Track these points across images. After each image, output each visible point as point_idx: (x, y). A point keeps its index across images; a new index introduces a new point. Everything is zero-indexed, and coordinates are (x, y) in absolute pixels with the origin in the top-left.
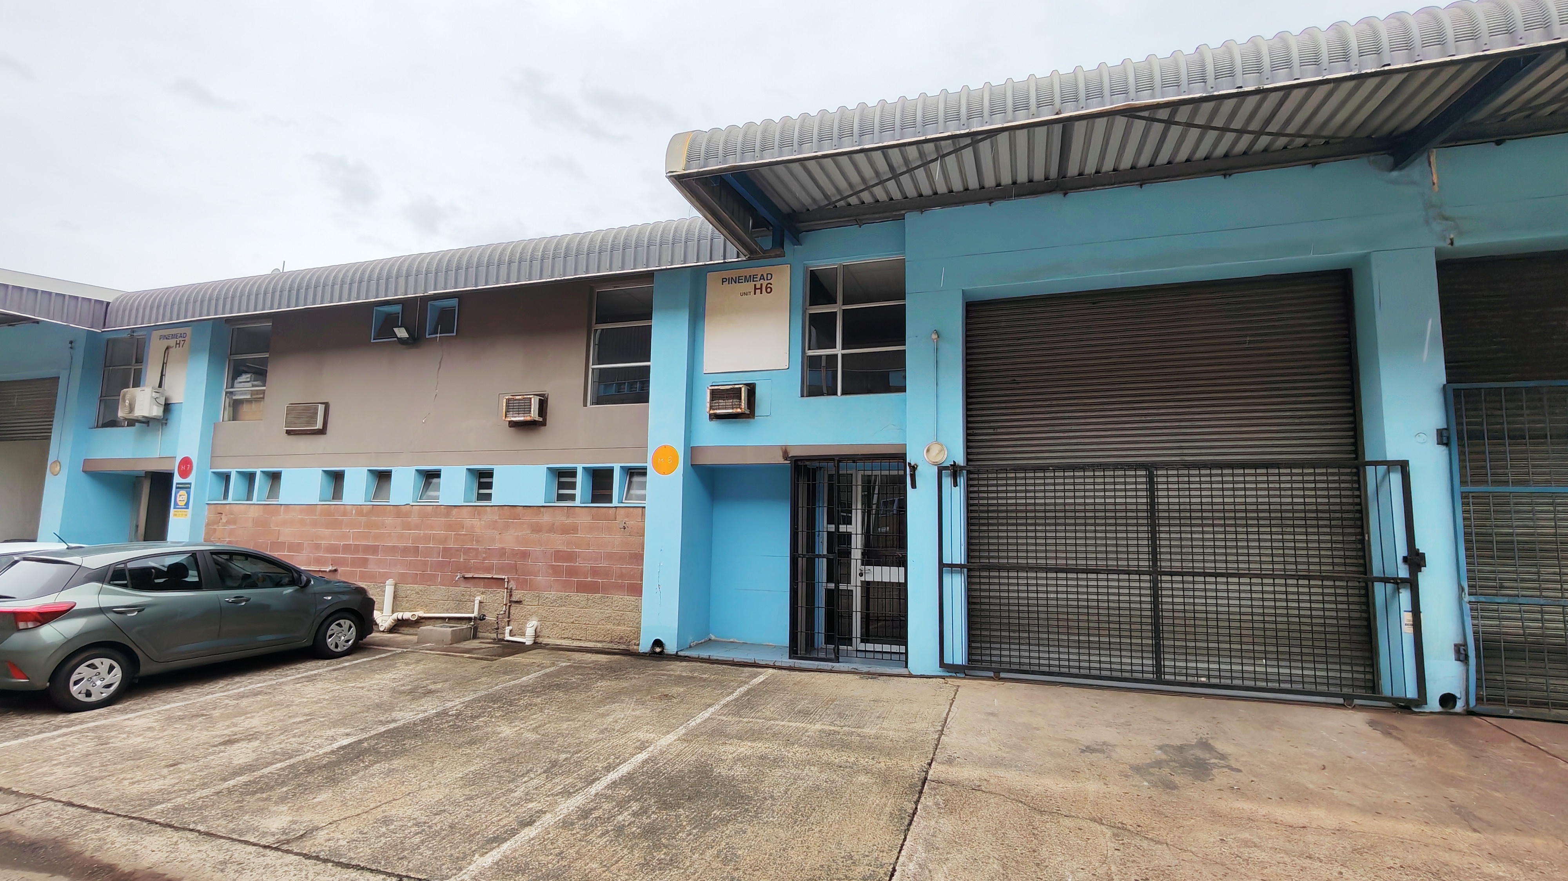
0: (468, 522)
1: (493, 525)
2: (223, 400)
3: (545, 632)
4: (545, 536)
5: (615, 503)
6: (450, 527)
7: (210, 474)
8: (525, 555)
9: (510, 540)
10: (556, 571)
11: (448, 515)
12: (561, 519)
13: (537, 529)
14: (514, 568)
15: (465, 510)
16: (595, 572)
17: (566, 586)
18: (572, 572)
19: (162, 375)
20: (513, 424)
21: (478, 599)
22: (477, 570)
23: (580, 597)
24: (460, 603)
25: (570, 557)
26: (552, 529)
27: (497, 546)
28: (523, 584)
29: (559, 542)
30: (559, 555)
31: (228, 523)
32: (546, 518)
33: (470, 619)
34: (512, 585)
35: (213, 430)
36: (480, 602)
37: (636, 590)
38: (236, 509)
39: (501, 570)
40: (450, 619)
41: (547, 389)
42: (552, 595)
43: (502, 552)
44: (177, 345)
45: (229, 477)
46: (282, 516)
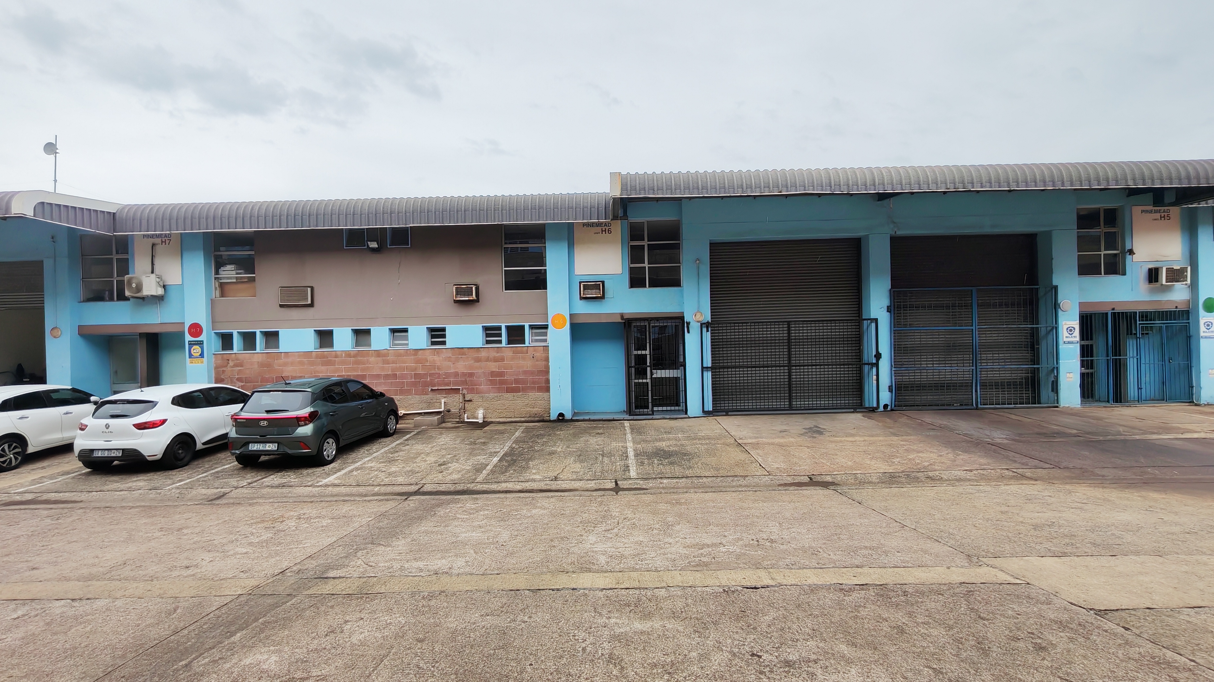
0: (430, 358)
1: (449, 359)
2: (214, 284)
3: (489, 415)
4: (483, 364)
5: (527, 344)
6: (418, 361)
7: (213, 334)
8: (471, 375)
9: (461, 366)
10: (492, 382)
11: (415, 354)
12: (493, 354)
13: (478, 360)
14: (465, 383)
15: (428, 351)
16: (517, 381)
17: (499, 390)
18: (502, 382)
19: (153, 264)
21: (443, 401)
23: (509, 395)
25: (501, 374)
26: (488, 360)
28: (471, 391)
30: (493, 374)
34: (465, 391)
35: (213, 304)
37: (547, 389)
41: (478, 281)
42: (492, 395)
44: (164, 243)
45: (230, 335)
46: (283, 360)
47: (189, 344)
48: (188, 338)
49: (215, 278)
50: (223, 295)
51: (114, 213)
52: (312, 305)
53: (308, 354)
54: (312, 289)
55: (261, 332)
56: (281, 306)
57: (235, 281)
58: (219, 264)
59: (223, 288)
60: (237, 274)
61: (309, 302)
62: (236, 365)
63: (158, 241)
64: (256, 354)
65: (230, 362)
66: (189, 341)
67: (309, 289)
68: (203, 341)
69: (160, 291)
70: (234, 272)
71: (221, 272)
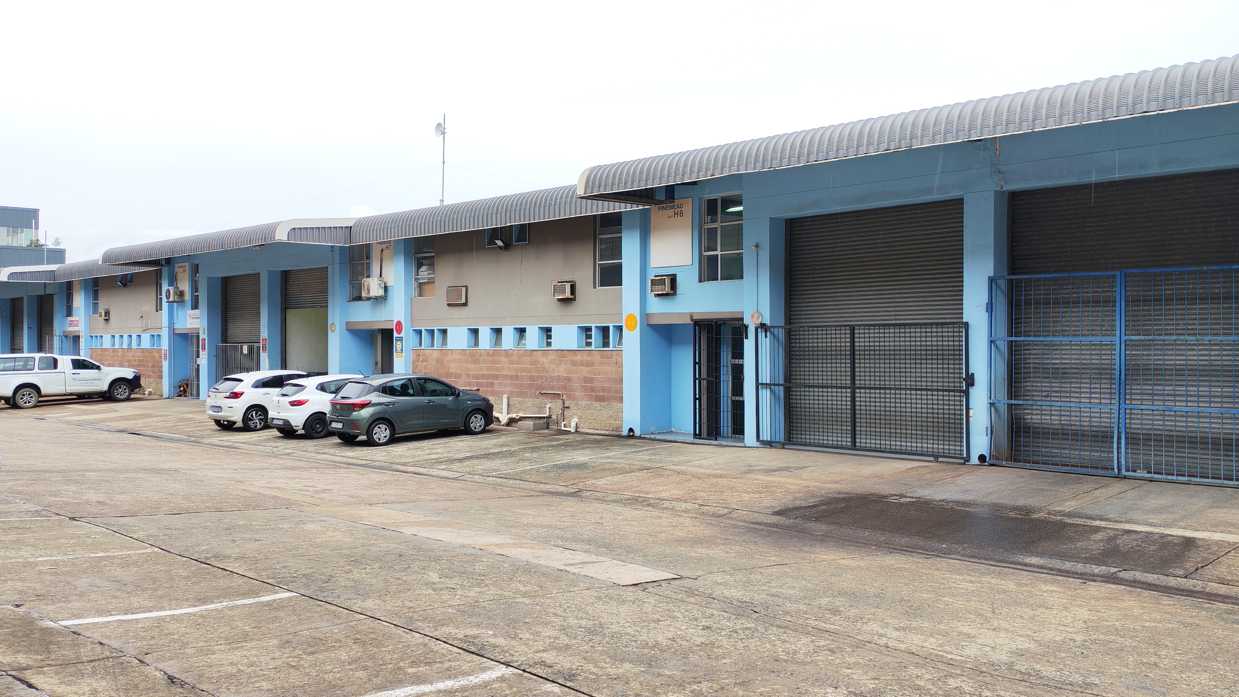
0: (542, 360)
1: (553, 362)
2: (414, 284)
3: (582, 425)
4: (579, 368)
5: (611, 348)
6: (532, 363)
7: (412, 332)
8: (569, 379)
9: (561, 370)
10: (585, 389)
11: (531, 356)
12: (586, 358)
13: (574, 364)
14: (565, 388)
15: (539, 353)
16: (603, 389)
17: (590, 398)
18: (592, 389)
19: (381, 268)
20: (559, 300)
21: (548, 406)
22: (547, 389)
23: (596, 404)
24: (541, 408)
25: (591, 380)
26: (582, 364)
27: (556, 374)
28: (570, 397)
29: (585, 371)
30: (587, 380)
31: (423, 361)
32: (579, 358)
33: (544, 418)
34: (564, 397)
35: (411, 302)
36: (549, 408)
37: (621, 399)
38: (426, 352)
39: (558, 389)
40: (536, 418)
41: (575, 277)
42: (584, 403)
43: (559, 378)
44: (387, 249)
45: (421, 332)
46: (449, 357)
47: (396, 340)
49: (416, 279)
50: (421, 294)
51: (351, 227)
52: (465, 304)
53: (463, 352)
54: (466, 287)
55: (437, 329)
56: (448, 305)
57: (427, 279)
59: (420, 289)
61: (463, 301)
63: (384, 246)
64: (435, 350)
65: (421, 357)
66: (396, 337)
67: (464, 289)
68: (402, 338)
70: (426, 273)
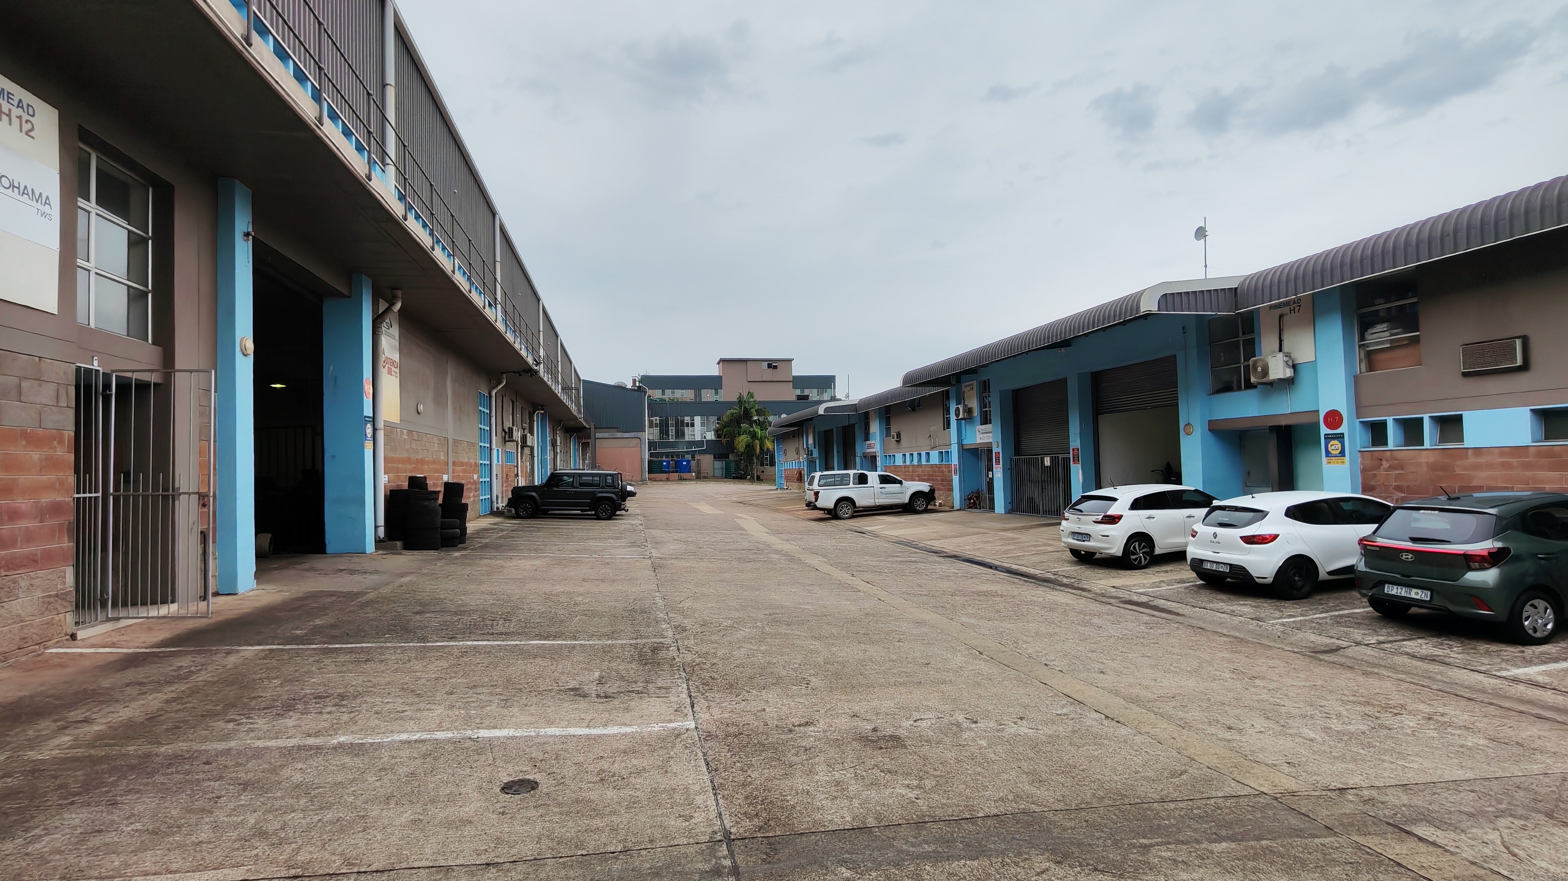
2: (1358, 354)
7: (1363, 424)
19: (1281, 338)
35: (1356, 384)
38: (1397, 455)
44: (1293, 312)
45: (1384, 424)
46: (1472, 459)
47: (1325, 438)
48: (1324, 430)
49: (1360, 346)
50: (1371, 368)
51: (1236, 289)
52: (1525, 367)
53: (1519, 451)
54: (1525, 340)
55: (1431, 417)
56: (1465, 375)
57: (1388, 345)
58: (1365, 325)
59: (1371, 359)
60: (1392, 335)
61: (1519, 362)
62: (1391, 468)
63: (1286, 310)
64: (1424, 453)
65: (1384, 463)
66: (1325, 435)
67: (1518, 343)
68: (1343, 434)
69: (1289, 373)
70: (1387, 334)
71: (1367, 336)
